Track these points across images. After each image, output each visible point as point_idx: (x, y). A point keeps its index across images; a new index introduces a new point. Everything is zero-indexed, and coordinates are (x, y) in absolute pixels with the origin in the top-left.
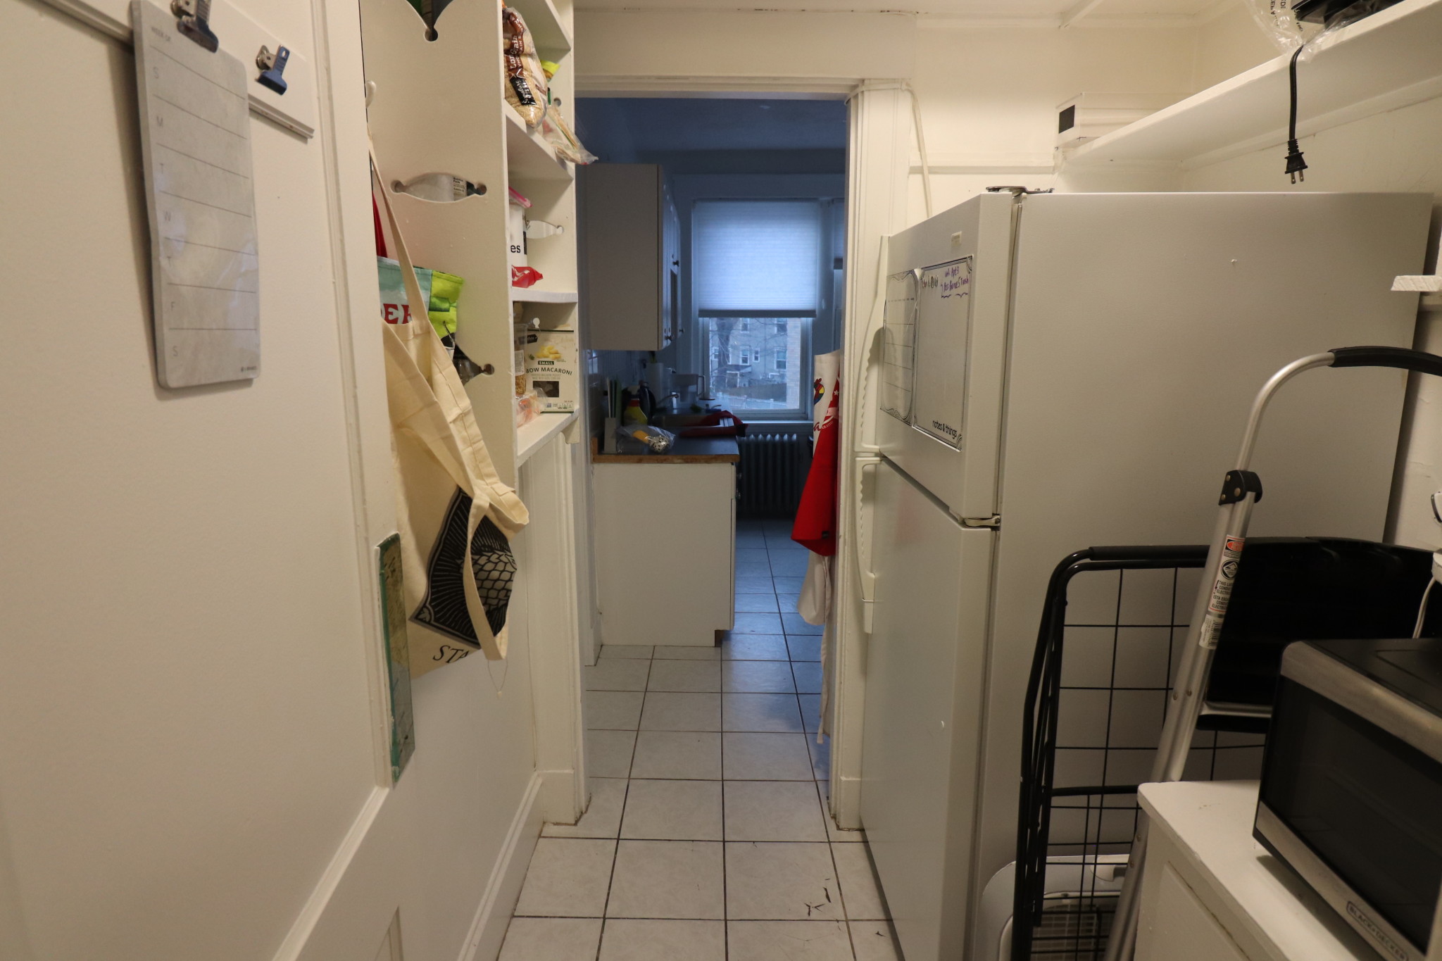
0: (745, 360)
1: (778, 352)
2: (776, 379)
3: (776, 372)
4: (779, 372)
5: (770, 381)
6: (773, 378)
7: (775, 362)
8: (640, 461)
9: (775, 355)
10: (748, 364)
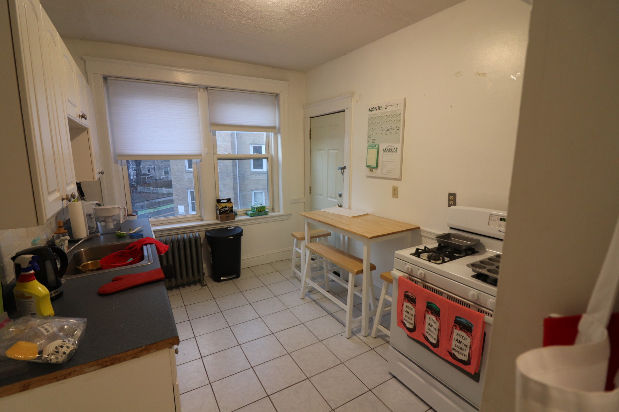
0: (149, 171)
1: (165, 168)
2: (165, 179)
3: (164, 176)
4: (166, 176)
5: (162, 180)
6: (163, 178)
7: (163, 172)
8: (25, 388)
9: (163, 169)
10: (151, 173)
